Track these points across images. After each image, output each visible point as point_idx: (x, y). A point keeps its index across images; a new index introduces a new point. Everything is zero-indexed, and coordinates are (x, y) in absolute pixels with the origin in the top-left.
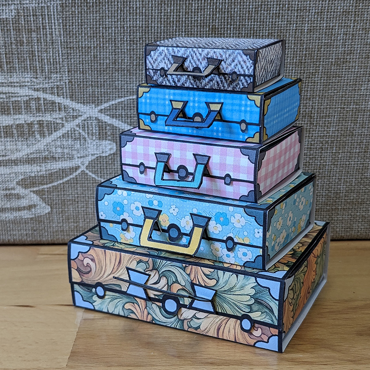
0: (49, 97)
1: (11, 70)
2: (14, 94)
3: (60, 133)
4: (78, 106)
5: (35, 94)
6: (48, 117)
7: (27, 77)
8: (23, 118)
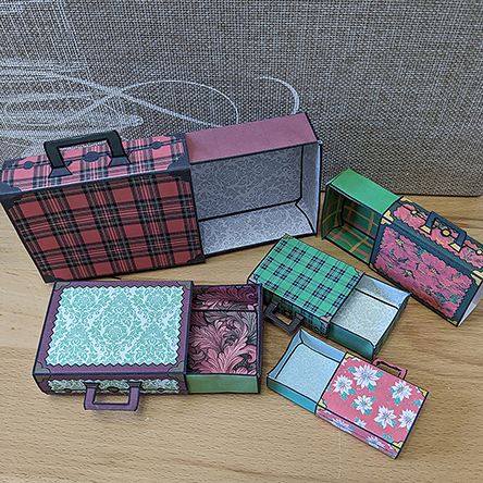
0: (74, 80)
1: (34, 57)
2: (42, 77)
3: (91, 108)
4: (103, 88)
5: (62, 77)
6: (77, 96)
7: (50, 63)
8: (54, 96)
